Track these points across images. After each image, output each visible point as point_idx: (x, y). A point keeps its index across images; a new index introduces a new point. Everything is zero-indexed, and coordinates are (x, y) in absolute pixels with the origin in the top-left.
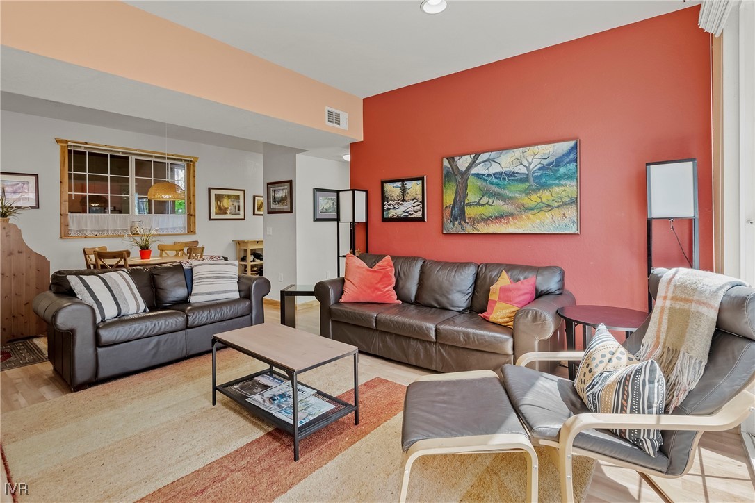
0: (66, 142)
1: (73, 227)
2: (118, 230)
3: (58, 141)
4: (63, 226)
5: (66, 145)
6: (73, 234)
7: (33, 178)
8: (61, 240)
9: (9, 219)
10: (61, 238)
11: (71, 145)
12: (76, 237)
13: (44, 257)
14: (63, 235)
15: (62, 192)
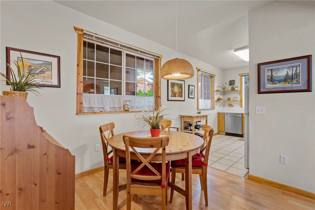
0: (82, 30)
1: (85, 105)
2: (115, 108)
3: (76, 29)
4: (79, 105)
5: (82, 33)
6: (85, 111)
7: (56, 59)
8: (77, 116)
9: (27, 94)
10: (77, 114)
11: (86, 34)
12: (87, 113)
13: (67, 150)
14: (78, 111)
15: (78, 74)
